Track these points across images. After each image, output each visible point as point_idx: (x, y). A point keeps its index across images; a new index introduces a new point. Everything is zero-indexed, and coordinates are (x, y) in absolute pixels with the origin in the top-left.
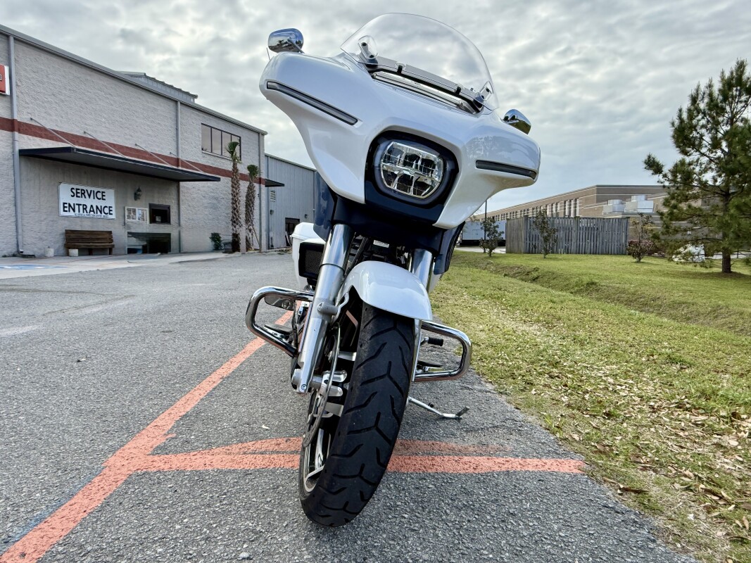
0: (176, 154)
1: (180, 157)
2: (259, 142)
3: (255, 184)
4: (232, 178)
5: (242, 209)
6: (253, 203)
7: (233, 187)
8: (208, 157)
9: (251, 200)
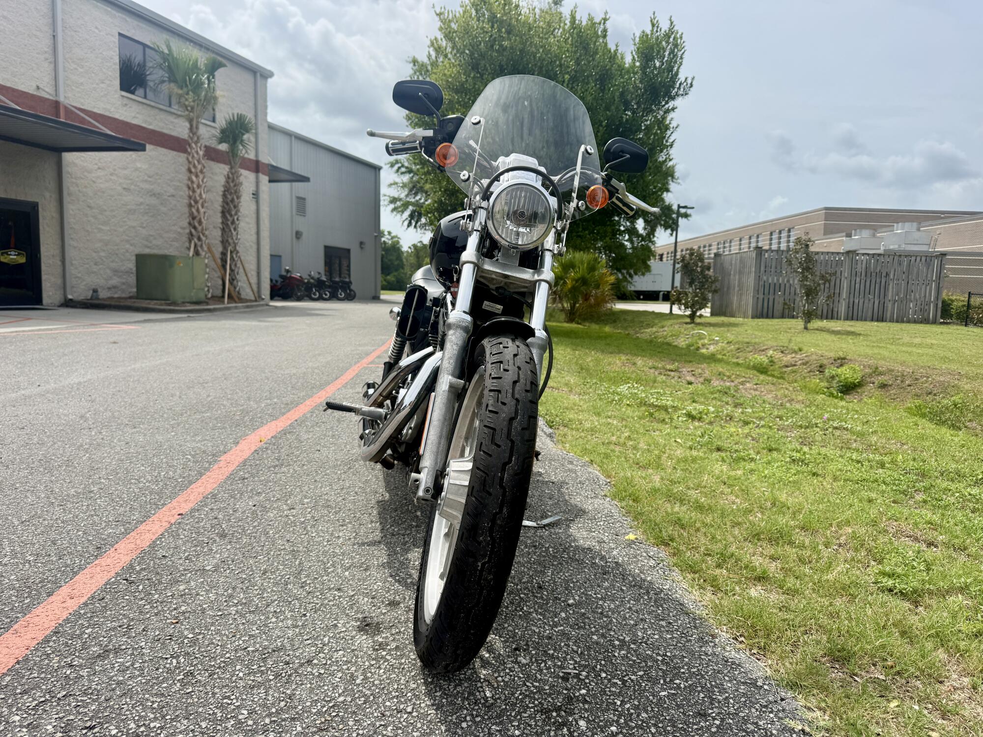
0: (53, 93)
1: (61, 99)
2: (255, 90)
3: (244, 172)
4: (189, 154)
5: (212, 219)
6: (235, 207)
7: (190, 171)
8: (135, 107)
9: (232, 201)
